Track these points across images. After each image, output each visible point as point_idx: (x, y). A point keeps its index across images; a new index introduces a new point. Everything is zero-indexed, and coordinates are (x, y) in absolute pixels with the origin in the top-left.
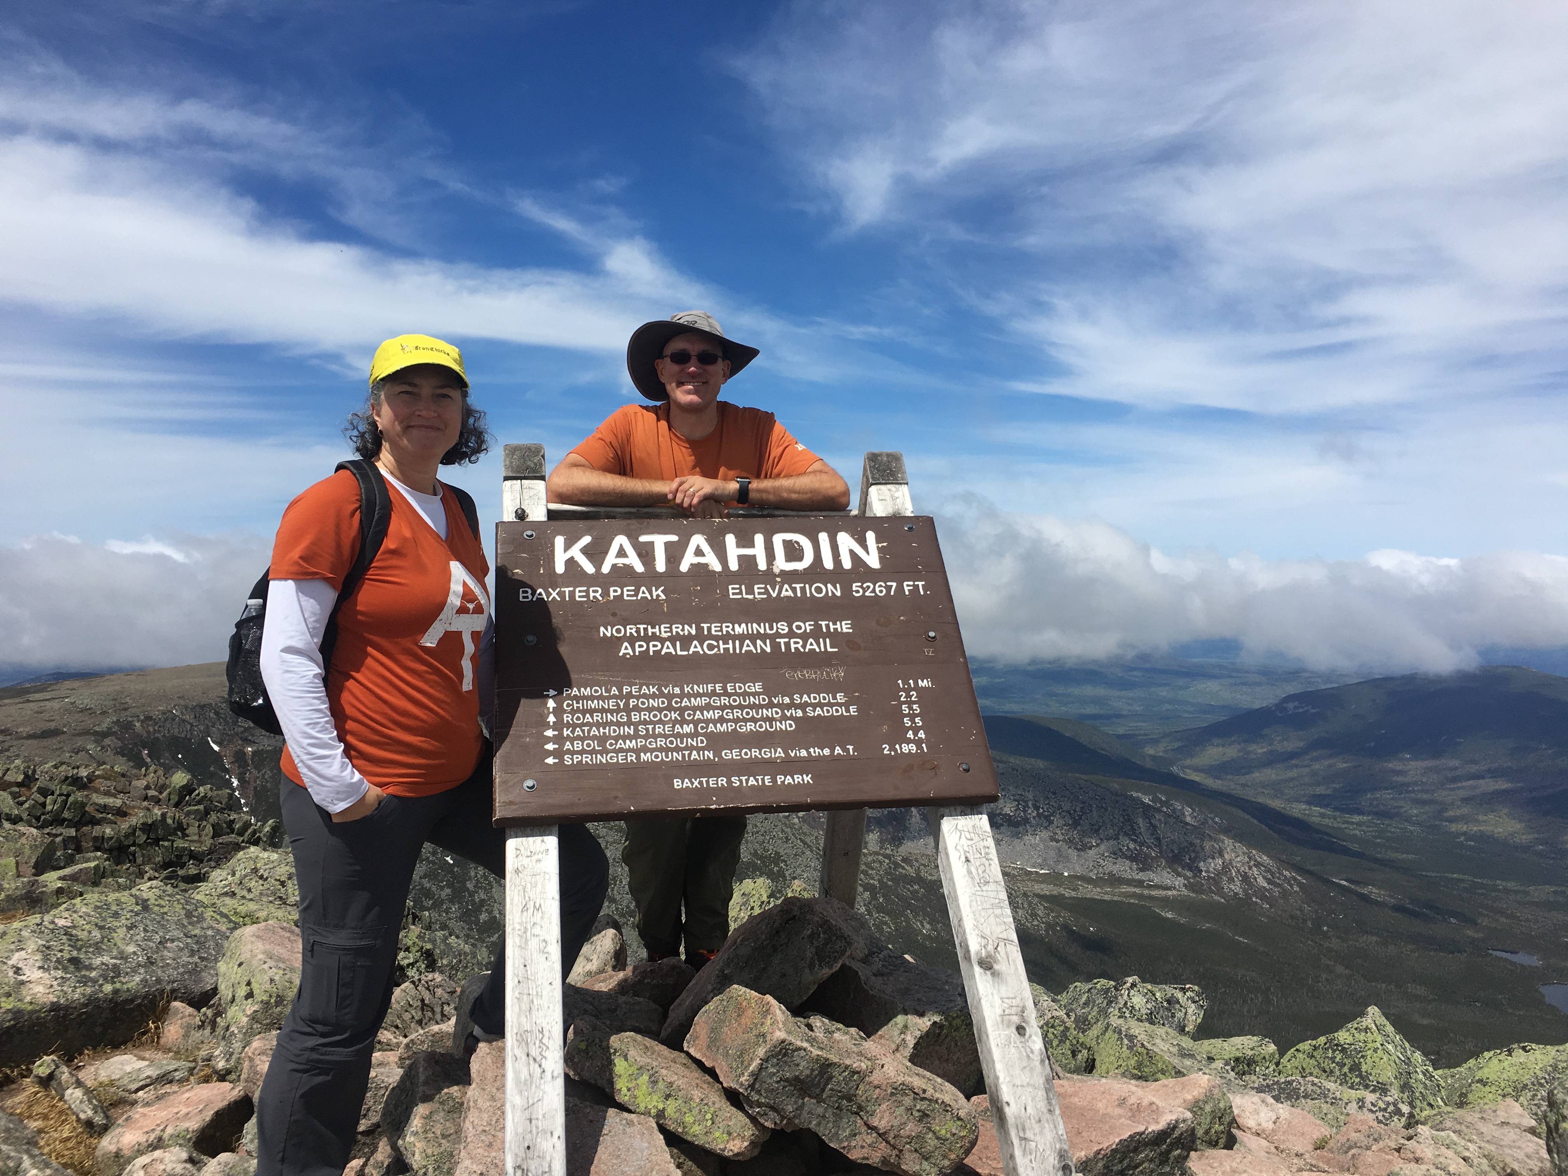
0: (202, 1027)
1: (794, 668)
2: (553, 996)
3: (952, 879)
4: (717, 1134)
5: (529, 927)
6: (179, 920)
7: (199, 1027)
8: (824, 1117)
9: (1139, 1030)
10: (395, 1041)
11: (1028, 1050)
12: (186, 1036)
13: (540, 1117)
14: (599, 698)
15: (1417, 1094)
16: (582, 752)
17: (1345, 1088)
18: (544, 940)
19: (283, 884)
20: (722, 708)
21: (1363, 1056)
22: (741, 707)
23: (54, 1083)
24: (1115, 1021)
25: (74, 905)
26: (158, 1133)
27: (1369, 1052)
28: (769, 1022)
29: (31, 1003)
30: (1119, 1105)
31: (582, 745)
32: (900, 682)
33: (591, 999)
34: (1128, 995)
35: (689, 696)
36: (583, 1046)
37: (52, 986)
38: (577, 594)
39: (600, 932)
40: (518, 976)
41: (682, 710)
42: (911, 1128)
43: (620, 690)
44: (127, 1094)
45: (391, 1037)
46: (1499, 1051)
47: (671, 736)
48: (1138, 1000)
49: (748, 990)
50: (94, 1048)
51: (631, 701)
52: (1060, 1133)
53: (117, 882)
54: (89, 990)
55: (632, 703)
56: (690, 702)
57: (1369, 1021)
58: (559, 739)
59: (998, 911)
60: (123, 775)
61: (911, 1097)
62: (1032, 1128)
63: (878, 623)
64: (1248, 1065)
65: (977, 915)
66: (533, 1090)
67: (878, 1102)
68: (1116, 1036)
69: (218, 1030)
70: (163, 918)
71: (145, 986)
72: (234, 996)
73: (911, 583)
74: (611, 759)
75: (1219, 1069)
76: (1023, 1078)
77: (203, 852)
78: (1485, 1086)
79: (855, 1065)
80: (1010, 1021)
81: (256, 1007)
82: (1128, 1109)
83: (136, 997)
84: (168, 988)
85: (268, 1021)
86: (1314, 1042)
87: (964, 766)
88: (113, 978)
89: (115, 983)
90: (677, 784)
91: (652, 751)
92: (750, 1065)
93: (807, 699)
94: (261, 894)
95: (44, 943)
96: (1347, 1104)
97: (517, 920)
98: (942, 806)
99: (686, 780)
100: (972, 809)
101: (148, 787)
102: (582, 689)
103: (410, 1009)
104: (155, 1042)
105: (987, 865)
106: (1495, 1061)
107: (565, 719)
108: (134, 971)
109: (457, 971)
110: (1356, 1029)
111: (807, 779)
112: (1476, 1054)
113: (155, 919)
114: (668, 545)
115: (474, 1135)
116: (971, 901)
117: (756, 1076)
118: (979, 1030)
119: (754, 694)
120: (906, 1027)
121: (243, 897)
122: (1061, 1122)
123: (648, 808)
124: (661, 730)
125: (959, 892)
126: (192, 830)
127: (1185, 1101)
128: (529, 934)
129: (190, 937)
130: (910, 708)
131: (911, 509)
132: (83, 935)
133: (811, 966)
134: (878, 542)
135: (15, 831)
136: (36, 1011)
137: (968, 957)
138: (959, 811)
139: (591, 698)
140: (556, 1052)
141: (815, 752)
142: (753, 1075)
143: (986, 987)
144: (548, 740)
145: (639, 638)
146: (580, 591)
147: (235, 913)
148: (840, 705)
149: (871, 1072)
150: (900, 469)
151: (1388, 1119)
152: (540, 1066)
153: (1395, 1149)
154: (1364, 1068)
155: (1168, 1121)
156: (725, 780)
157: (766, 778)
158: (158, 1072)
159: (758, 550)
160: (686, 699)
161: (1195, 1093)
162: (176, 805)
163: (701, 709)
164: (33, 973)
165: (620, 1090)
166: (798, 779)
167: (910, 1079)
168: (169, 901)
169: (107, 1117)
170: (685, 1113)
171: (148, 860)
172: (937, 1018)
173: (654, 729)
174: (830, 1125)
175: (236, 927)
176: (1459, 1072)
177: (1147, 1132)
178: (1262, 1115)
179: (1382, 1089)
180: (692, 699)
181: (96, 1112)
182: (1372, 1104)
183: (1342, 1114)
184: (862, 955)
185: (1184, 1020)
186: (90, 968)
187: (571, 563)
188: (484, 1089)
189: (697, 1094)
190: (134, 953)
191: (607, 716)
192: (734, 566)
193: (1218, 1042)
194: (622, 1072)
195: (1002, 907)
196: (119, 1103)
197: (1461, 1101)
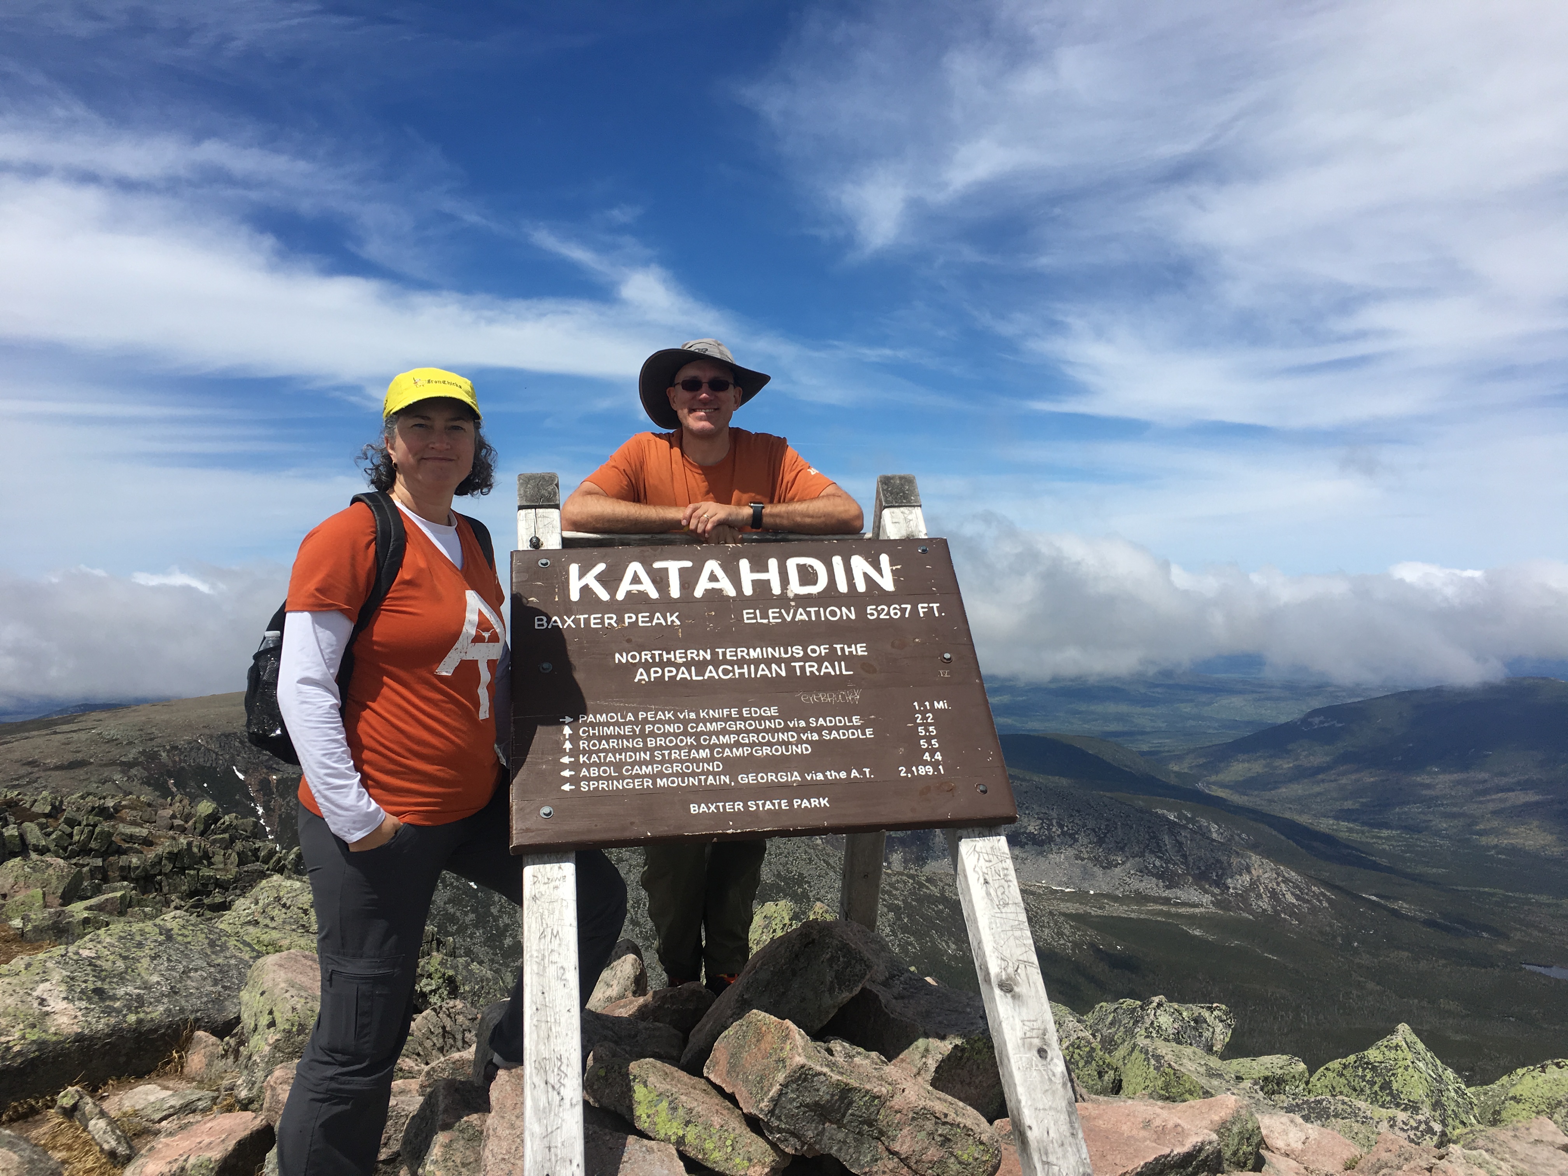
0: (224, 1056)
1: (809, 691)
2: (571, 1023)
3: (971, 901)
4: (738, 1160)
5: (546, 954)
6: (202, 949)
7: (223, 1056)
8: (845, 1142)
9: (1165, 1050)
10: (416, 1068)
11: (1050, 1073)
12: (209, 1065)
13: (559, 1145)
14: (614, 724)
15: (1450, 1112)
16: (598, 778)
17: (1376, 1107)
18: (562, 967)
19: (305, 912)
20: (738, 732)
21: (1393, 1075)
22: (757, 731)
23: (78, 1114)
24: (1142, 1041)
25: (98, 935)
26: (180, 1163)
27: (1400, 1070)
28: (788, 1047)
29: (56, 1034)
30: (1144, 1128)
31: (599, 771)
32: (916, 704)
33: (611, 1025)
34: (1155, 1015)
35: (704, 721)
36: (602, 1073)
37: (76, 1017)
38: (592, 621)
39: (619, 958)
40: (536, 1003)
41: (698, 735)
42: (933, 1153)
43: (636, 716)
44: (150, 1124)
45: (413, 1064)
46: (1532, 1068)
47: (686, 761)
48: (1165, 1020)
49: (767, 1015)
50: (119, 1079)
51: (647, 726)
52: (1084, 1156)
53: (143, 911)
54: (113, 1021)
55: (648, 728)
56: (706, 727)
57: (1400, 1038)
58: (576, 766)
59: (1018, 933)
60: (149, 805)
61: (933, 1122)
62: (1055, 1152)
63: (893, 645)
64: (1278, 1084)
65: (997, 936)
66: (552, 1118)
67: (899, 1127)
68: (1143, 1056)
69: (241, 1059)
70: (187, 948)
71: (169, 1016)
72: (256, 1025)
73: (926, 605)
74: (627, 784)
75: (1248, 1088)
76: (1045, 1101)
77: (229, 881)
78: (1518, 1103)
79: (875, 1090)
80: (1031, 1044)
81: (278, 1036)
82: (1152, 1132)
83: (160, 1027)
84: (192, 1017)
85: (290, 1050)
86: (1344, 1061)
87: (981, 788)
88: (136, 1008)
89: (139, 1013)
90: (694, 809)
91: (668, 776)
92: (770, 1091)
93: (823, 723)
94: (284, 922)
95: (69, 974)
96: (1378, 1123)
97: (535, 947)
98: (960, 828)
99: (703, 805)
100: (990, 831)
101: (173, 817)
102: (598, 716)
103: (431, 1036)
104: (179, 1071)
105: (1006, 887)
106: (1528, 1077)
107: (581, 746)
108: (159, 1001)
109: (479, 997)
110: (1386, 1047)
111: (824, 802)
112: (1509, 1070)
113: (178, 949)
114: (682, 571)
115: (494, 1164)
116: (991, 923)
117: (776, 1101)
118: (1001, 1053)
119: (770, 718)
120: (927, 1050)
121: (267, 926)
122: (1084, 1146)
123: (665, 834)
124: (677, 755)
125: (979, 914)
126: (218, 859)
127: (1211, 1122)
128: (546, 961)
129: (214, 966)
130: (927, 730)
131: (924, 531)
132: (107, 965)
133: (831, 990)
134: (892, 564)
135: (43, 861)
136: (59, 1042)
137: (988, 980)
138: (977, 833)
139: (607, 724)
140: (575, 1080)
141: (831, 775)
142: (773, 1101)
143: (1007, 1010)
144: (564, 767)
145: (654, 664)
146: (595, 618)
147: (258, 941)
148: (856, 728)
149: (892, 1097)
150: (913, 491)
151: (1419, 1138)
152: (559, 1093)
153: (1427, 1169)
154: (1395, 1086)
155: (1194, 1143)
156: (741, 804)
157: (783, 802)
158: (181, 1102)
159: (772, 575)
160: (701, 724)
161: (1223, 1114)
162: (202, 834)
163: (717, 734)
164: (57, 1003)
165: (640, 1117)
166: (814, 802)
167: (932, 1104)
168: (193, 930)
169: (130, 1147)
170: (705, 1139)
171: (174, 889)
172: (958, 1041)
173: (670, 754)
174: (851, 1150)
175: (259, 955)
176: (1492, 1090)
177: (1172, 1155)
178: (1291, 1135)
179: (1413, 1107)
180: (708, 724)
181: (119, 1143)
182: (1404, 1123)
183: (1373, 1133)
184: (882, 978)
185: (1211, 1039)
186: (114, 998)
187: (586, 590)
188: (503, 1117)
189: (717, 1120)
190: (158, 983)
191: (623, 742)
192: (748, 590)
193: (1246, 1061)
194: (642, 1099)
195: (1021, 929)
196: (143, 1133)
197: (1494, 1119)
